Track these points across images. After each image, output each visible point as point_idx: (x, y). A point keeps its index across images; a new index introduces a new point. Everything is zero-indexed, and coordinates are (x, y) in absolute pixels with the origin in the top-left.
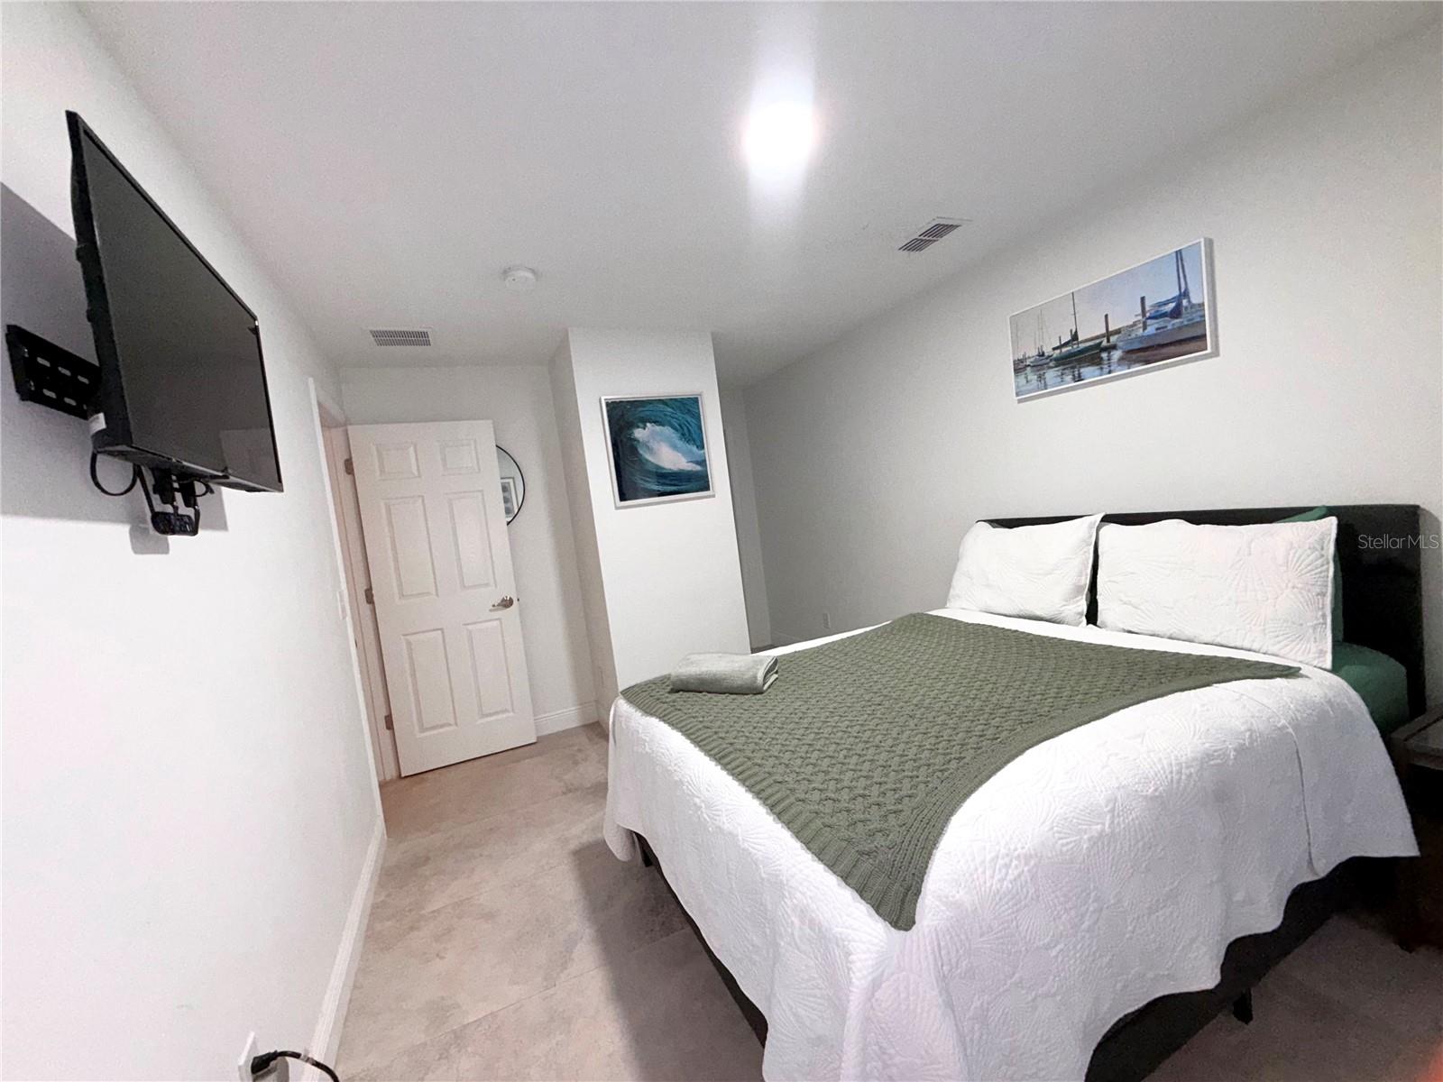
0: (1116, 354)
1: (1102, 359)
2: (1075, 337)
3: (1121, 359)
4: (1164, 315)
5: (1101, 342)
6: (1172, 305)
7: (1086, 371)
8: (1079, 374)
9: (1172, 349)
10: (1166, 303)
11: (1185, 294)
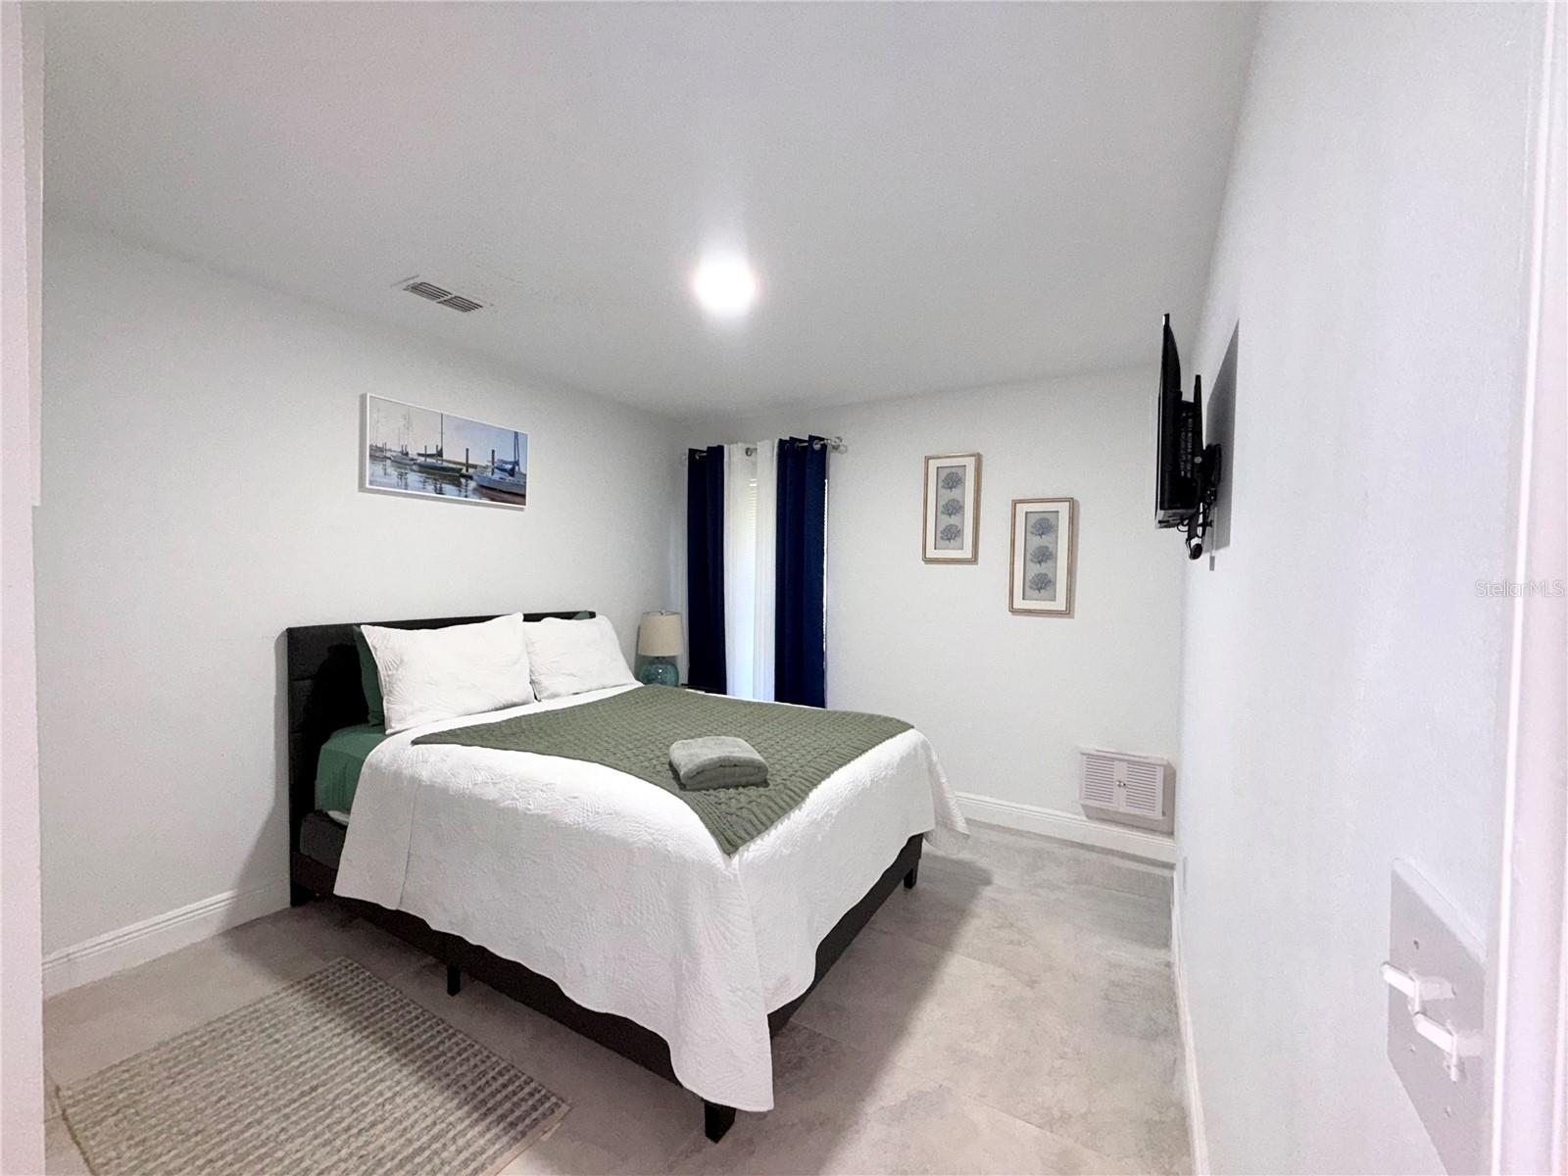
0: (472, 484)
1: (460, 483)
2: (440, 454)
3: (475, 490)
4: (504, 470)
5: (461, 469)
6: (510, 466)
7: (447, 487)
8: (441, 488)
9: (506, 496)
10: (507, 463)
11: (516, 463)
